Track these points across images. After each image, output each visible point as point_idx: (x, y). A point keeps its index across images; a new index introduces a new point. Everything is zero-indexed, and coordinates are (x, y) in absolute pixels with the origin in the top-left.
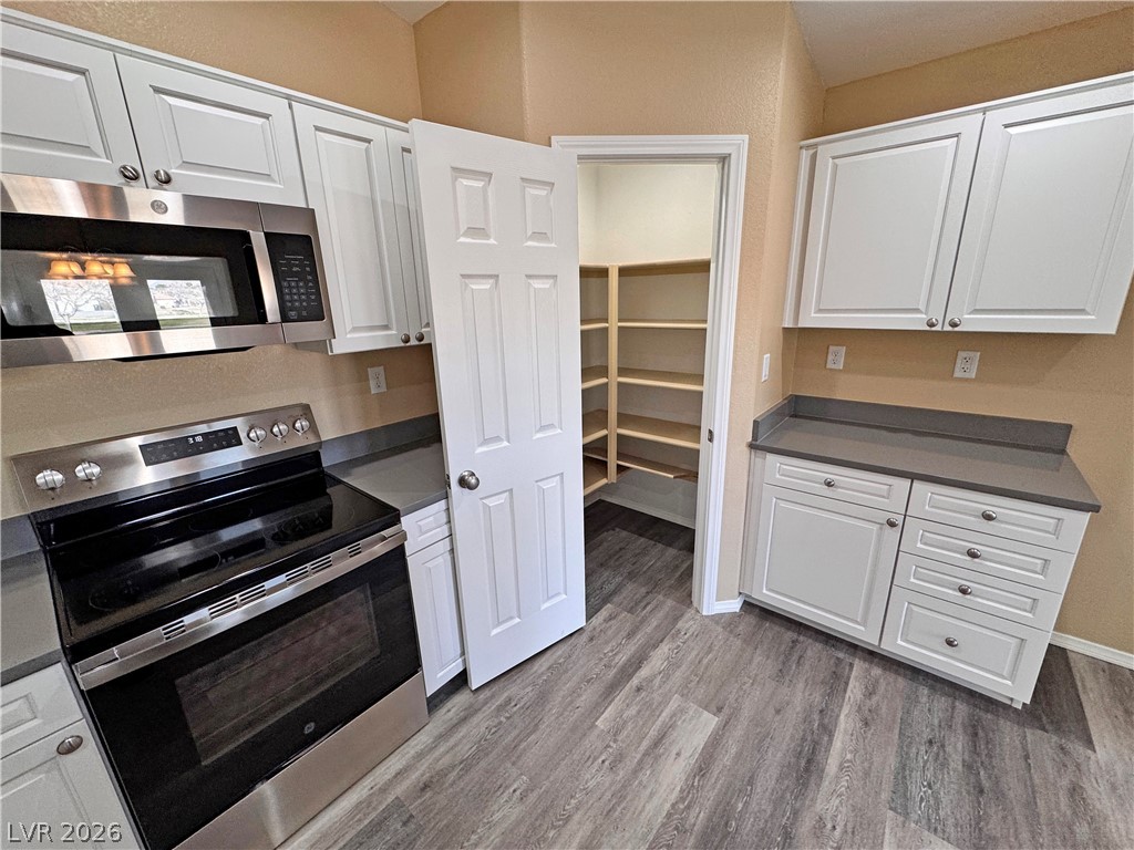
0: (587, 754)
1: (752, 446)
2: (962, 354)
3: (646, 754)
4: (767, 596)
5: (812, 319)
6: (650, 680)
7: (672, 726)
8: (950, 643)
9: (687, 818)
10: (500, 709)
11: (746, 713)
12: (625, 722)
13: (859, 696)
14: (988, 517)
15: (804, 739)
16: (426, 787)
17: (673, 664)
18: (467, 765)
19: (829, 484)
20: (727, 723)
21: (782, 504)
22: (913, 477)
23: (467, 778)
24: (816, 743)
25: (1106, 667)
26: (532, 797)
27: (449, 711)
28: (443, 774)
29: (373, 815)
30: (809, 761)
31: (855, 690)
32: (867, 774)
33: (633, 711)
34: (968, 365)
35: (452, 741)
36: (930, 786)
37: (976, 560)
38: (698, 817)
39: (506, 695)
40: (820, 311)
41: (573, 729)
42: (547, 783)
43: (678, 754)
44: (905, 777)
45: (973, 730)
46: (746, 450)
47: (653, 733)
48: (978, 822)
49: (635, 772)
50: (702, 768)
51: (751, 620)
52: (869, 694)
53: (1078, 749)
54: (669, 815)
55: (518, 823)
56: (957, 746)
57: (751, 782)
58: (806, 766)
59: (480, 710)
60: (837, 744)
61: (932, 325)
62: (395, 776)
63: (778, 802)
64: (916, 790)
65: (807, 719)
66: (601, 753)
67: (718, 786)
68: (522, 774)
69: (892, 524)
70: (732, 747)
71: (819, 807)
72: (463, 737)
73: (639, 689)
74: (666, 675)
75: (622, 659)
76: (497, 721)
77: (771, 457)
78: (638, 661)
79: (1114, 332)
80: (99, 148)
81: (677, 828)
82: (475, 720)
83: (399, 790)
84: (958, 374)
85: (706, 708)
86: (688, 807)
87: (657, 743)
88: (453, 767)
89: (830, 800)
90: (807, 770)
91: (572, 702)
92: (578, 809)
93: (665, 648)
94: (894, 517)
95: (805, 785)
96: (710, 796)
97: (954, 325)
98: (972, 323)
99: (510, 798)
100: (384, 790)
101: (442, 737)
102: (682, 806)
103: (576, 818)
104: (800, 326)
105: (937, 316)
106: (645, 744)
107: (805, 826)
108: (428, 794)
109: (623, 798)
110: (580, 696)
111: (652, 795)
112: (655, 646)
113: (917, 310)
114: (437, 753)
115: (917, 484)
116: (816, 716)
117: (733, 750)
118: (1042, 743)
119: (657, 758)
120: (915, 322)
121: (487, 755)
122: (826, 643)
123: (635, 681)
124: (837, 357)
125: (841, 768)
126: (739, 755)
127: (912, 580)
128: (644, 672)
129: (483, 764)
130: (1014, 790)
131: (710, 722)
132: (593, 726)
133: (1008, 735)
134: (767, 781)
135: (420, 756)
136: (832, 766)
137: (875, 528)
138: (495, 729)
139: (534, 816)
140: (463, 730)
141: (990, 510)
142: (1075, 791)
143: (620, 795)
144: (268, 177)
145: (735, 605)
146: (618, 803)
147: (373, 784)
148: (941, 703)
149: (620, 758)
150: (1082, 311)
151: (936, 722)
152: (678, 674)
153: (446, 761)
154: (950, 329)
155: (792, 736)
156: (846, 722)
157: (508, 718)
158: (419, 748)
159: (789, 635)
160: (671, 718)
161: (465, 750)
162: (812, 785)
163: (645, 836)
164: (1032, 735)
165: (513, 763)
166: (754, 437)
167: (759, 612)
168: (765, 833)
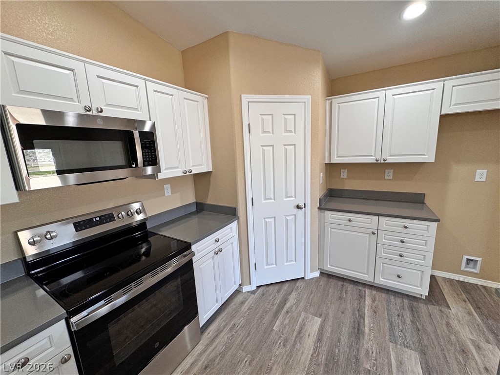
0: (273, 341)
1: (319, 208)
2: (387, 171)
3: (296, 337)
4: (330, 268)
5: (335, 160)
6: (291, 308)
7: (304, 325)
8: (399, 276)
9: (318, 359)
10: (231, 329)
11: (331, 315)
12: (285, 326)
13: (370, 302)
14: (406, 227)
15: (354, 322)
16: (206, 367)
17: (298, 301)
18: (223, 355)
19: (350, 221)
20: (325, 320)
21: (333, 230)
22: (379, 215)
23: (224, 360)
24: (359, 323)
25: (448, 280)
26: (254, 363)
27: (209, 333)
28: (213, 360)
30: (358, 330)
31: (368, 301)
32: (379, 331)
33: (287, 321)
34: (389, 174)
35: (213, 346)
36: (402, 331)
37: (404, 244)
38: (323, 358)
39: (232, 323)
40: (338, 157)
41: (265, 333)
42: (259, 356)
43: (309, 335)
44: (392, 330)
45: (411, 309)
46: (317, 210)
47: (297, 328)
48: (420, 341)
49: (294, 345)
50: (319, 339)
51: (324, 279)
52: (374, 300)
53: (445, 310)
54: (311, 360)
56: (407, 315)
57: (339, 341)
58: (358, 332)
59: (222, 331)
60: (367, 321)
61: (377, 161)
62: (191, 365)
63: (351, 347)
64: (398, 333)
65: (354, 314)
66: (278, 340)
67: (327, 345)
68: (247, 355)
69: (374, 234)
70: (328, 329)
71: (365, 346)
72: (217, 344)
73: (287, 312)
74: (297, 304)
75: (278, 301)
76: (231, 334)
77: (327, 212)
78: (284, 301)
79: (434, 161)
80: (76, 99)
81: (315, 364)
82: (221, 335)
84: (386, 178)
85: (315, 316)
86: (318, 355)
87: (300, 332)
88: (217, 357)
89: (369, 343)
90: (358, 333)
91: (261, 321)
92: (274, 364)
93: (294, 295)
94: (374, 231)
95: (359, 339)
96: (324, 349)
97: (385, 160)
98: (391, 159)
99: (245, 365)
100: (188, 372)
101: (208, 346)
102: (315, 355)
103: (274, 368)
104: (331, 162)
105: (378, 157)
106: (295, 333)
107: (363, 353)
108: (208, 370)
109: (291, 356)
110: (264, 318)
111: (302, 353)
112: (290, 294)
113: (372, 156)
114: (207, 353)
115: (380, 218)
116: (357, 312)
117: (330, 330)
118: (434, 309)
119: (301, 338)
120: (371, 160)
121: (230, 349)
122: (354, 284)
123: (285, 309)
124: (344, 174)
125: (370, 330)
126: (332, 331)
127: (383, 254)
128: (288, 305)
129: (229, 353)
130: (430, 329)
131: (318, 321)
132: (272, 330)
133: (423, 308)
134: (345, 340)
135: (200, 355)
136: (367, 330)
137: (368, 235)
138: (231, 338)
139: (257, 370)
140: (217, 341)
141: (406, 225)
142: (448, 324)
143: (290, 355)
144: (136, 109)
145: (317, 274)
146: (290, 359)
147: (182, 370)
148: (399, 301)
149: (286, 341)
150: (424, 155)
151: (398, 308)
152: (301, 304)
153: (213, 354)
154: (383, 162)
155: (350, 321)
156: (368, 313)
157: (236, 332)
158: (199, 352)
159: (340, 283)
160: (303, 321)
161: (220, 348)
162: (361, 338)
163: (304, 369)
164: (431, 307)
165: (243, 351)
166: (320, 205)
167: (327, 275)
168: (348, 359)
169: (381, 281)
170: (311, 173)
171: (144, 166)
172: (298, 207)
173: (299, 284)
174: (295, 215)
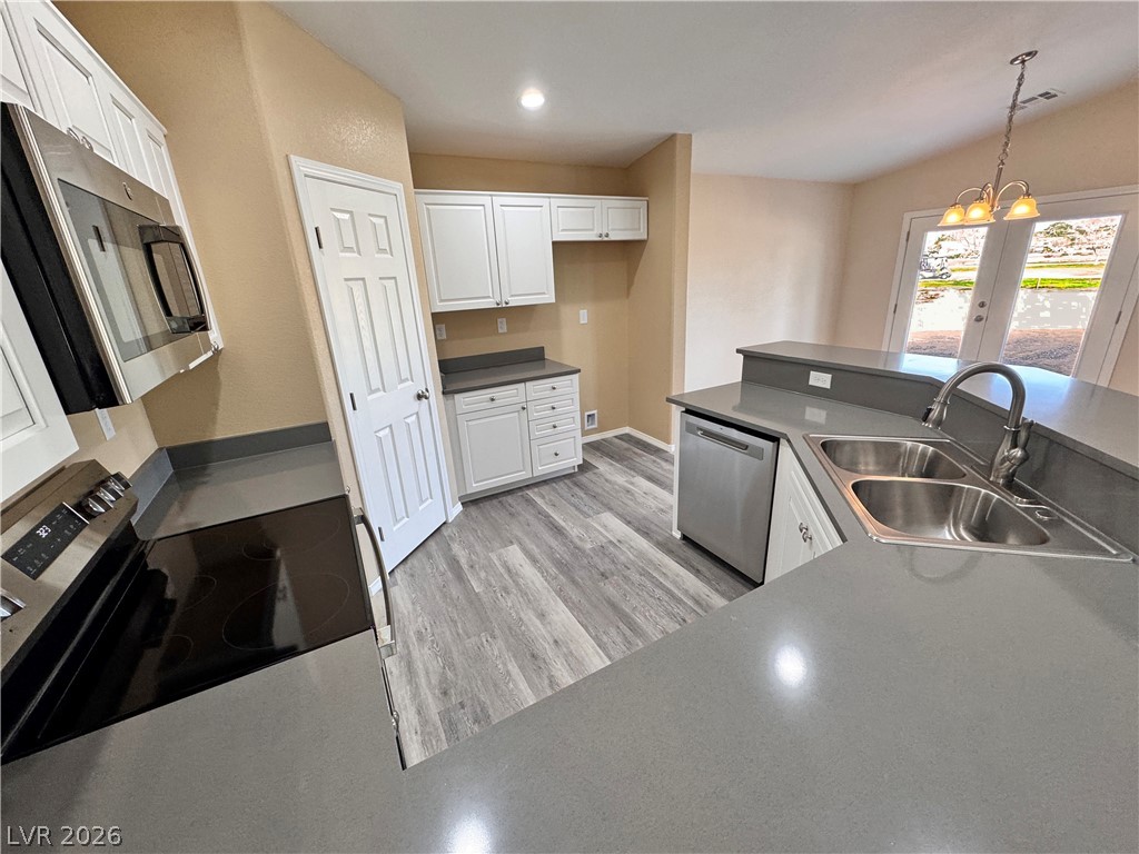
0: (491, 601)
1: (443, 393)
2: (499, 320)
3: (511, 577)
6: (470, 559)
7: (505, 562)
8: (556, 455)
9: (551, 575)
11: (520, 534)
12: (486, 579)
13: (543, 500)
14: (554, 389)
15: (546, 524)
16: (445, 693)
17: (470, 547)
18: (449, 665)
19: (493, 400)
20: (520, 543)
21: (471, 423)
22: (524, 381)
23: (459, 666)
24: (551, 522)
26: (497, 632)
28: (443, 681)
29: (441, 730)
30: (556, 528)
31: (539, 501)
32: (571, 516)
33: (483, 575)
34: (503, 326)
35: (422, 673)
36: (586, 506)
37: (555, 410)
38: (553, 570)
39: (412, 633)
40: (442, 301)
41: (471, 603)
42: (494, 624)
43: (520, 565)
44: (579, 509)
45: (576, 484)
46: (441, 396)
47: (502, 570)
48: (602, 503)
49: (517, 584)
50: (534, 561)
51: (473, 511)
52: (543, 497)
53: (596, 471)
54: (546, 580)
55: (507, 641)
56: (576, 490)
57: (551, 548)
58: (557, 530)
60: (556, 517)
61: (498, 304)
62: (419, 714)
63: (565, 545)
64: (585, 509)
65: (539, 519)
66: (496, 595)
67: (545, 559)
68: (479, 636)
70: (532, 547)
71: (573, 534)
72: (424, 665)
73: (472, 567)
74: (473, 553)
75: (443, 567)
76: (429, 643)
77: (457, 396)
78: (453, 560)
79: (554, 302)
81: (553, 579)
83: (434, 711)
84: (500, 331)
85: (506, 546)
86: (547, 572)
87: (509, 571)
88: (443, 674)
89: (574, 531)
91: (451, 599)
92: (518, 614)
93: (456, 547)
94: (522, 405)
95: (564, 534)
96: (548, 564)
97: (507, 303)
98: (513, 302)
99: (490, 644)
100: (424, 722)
101: (412, 680)
102: (545, 574)
103: (522, 615)
106: (506, 576)
107: (576, 540)
108: (452, 691)
109: (526, 594)
110: (450, 594)
111: (533, 582)
112: (450, 549)
113: (489, 297)
114: (422, 685)
115: (527, 384)
116: (540, 516)
118: (589, 475)
119: (517, 574)
120: (491, 303)
121: (450, 652)
122: (510, 494)
123: (465, 567)
124: (442, 332)
125: (564, 521)
126: (537, 546)
127: (536, 433)
128: (463, 561)
130: (600, 491)
131: (515, 548)
132: (477, 594)
133: (583, 479)
134: (554, 543)
136: (563, 524)
137: (517, 414)
141: (555, 385)
142: (607, 480)
143: (524, 594)
145: (459, 507)
146: (527, 596)
148: (561, 484)
149: (506, 590)
150: (544, 293)
151: (566, 489)
152: (477, 548)
153: (434, 678)
155: (542, 527)
156: (550, 511)
159: (495, 502)
160: (500, 561)
162: (565, 532)
163: (549, 591)
164: (586, 475)
165: (469, 638)
166: (444, 387)
168: (572, 554)
169: (542, 470)
172: (419, 397)
174: (417, 413)
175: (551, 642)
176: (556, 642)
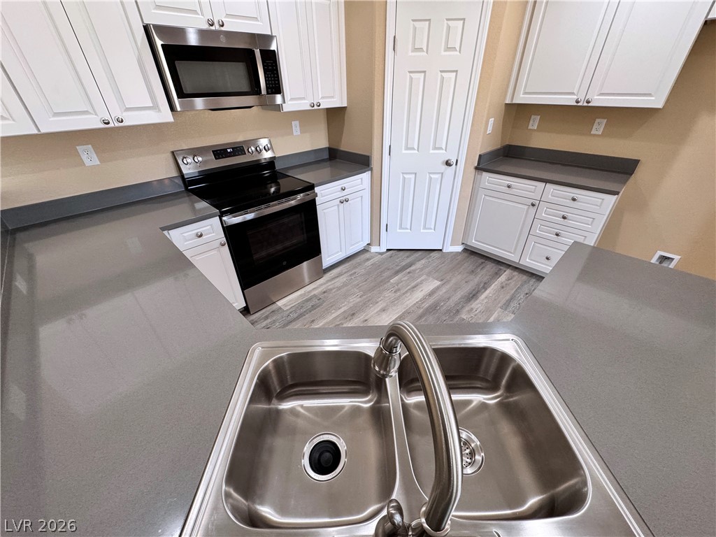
0: (386, 288)
1: (476, 168)
2: (597, 120)
3: (409, 289)
4: (474, 243)
5: (521, 98)
6: (414, 271)
7: (421, 283)
8: (547, 259)
9: (421, 305)
10: (351, 275)
11: (453, 281)
12: (402, 281)
13: (504, 280)
14: (574, 200)
15: (474, 290)
16: (324, 292)
17: (425, 267)
18: (339, 288)
19: (509, 187)
20: (444, 284)
21: (487, 198)
22: (546, 181)
23: (339, 291)
24: (478, 291)
26: (364, 297)
27: (331, 274)
28: (331, 290)
29: (307, 297)
30: (474, 296)
31: (502, 278)
32: (496, 300)
33: (406, 278)
34: (599, 127)
36: (519, 304)
37: (566, 220)
38: (426, 305)
40: (526, 93)
41: (381, 282)
42: (370, 294)
43: (422, 291)
44: (510, 301)
46: (473, 170)
47: (413, 285)
49: (404, 294)
50: (431, 294)
51: (465, 254)
52: (509, 279)
54: (415, 304)
55: (360, 302)
57: (449, 299)
59: (343, 275)
60: (488, 292)
61: (577, 102)
62: (313, 289)
63: (457, 304)
64: (513, 304)
65: (478, 285)
66: (391, 288)
67: (435, 299)
68: (359, 292)
69: (533, 205)
71: (473, 306)
73: (409, 273)
74: (422, 269)
75: (404, 263)
76: (350, 278)
77: (484, 174)
78: (410, 265)
79: (662, 107)
80: (199, 12)
81: (417, 307)
82: (341, 277)
83: (315, 292)
84: (593, 132)
85: (436, 279)
86: (422, 303)
87: (414, 287)
88: (334, 288)
89: (477, 305)
90: (472, 297)
91: (381, 274)
93: (423, 261)
94: (534, 202)
95: (470, 301)
96: (431, 301)
97: (588, 102)
98: (598, 101)
99: (356, 297)
100: (309, 292)
101: (328, 281)
102: (420, 303)
103: (380, 302)
104: (514, 102)
105: (581, 97)
106: (409, 287)
107: (466, 309)
108: (326, 294)
109: (398, 299)
110: (384, 273)
111: (409, 299)
112: (419, 261)
113: (573, 94)
114: (327, 285)
115: (548, 185)
116: (482, 284)
117: (444, 291)
119: (413, 291)
120: (569, 100)
121: (347, 286)
122: (497, 264)
123: (408, 270)
124: (534, 123)
125: (486, 297)
126: (446, 292)
127: (538, 231)
128: (413, 268)
129: (345, 288)
131: (437, 283)
132: (388, 281)
134: (455, 298)
135: (322, 285)
136: (483, 297)
137: (526, 207)
138: (349, 280)
139: (365, 301)
140: (337, 280)
141: (575, 196)
144: (255, 19)
145: (459, 248)
146: (396, 300)
147: (306, 290)
149: (398, 290)
150: (650, 95)
151: (533, 289)
152: (427, 269)
153: (331, 287)
154: (585, 104)
155: (470, 289)
156: (492, 287)
157: (355, 277)
158: (321, 283)
159: (481, 260)
160: (421, 281)
161: (338, 284)
163: (405, 308)
165: (357, 289)
166: (479, 164)
167: (470, 252)
168: (449, 310)
170: (474, 116)
171: (268, 93)
172: (448, 164)
173: (433, 254)
174: (442, 173)
175: (366, 318)
176: (366, 320)
